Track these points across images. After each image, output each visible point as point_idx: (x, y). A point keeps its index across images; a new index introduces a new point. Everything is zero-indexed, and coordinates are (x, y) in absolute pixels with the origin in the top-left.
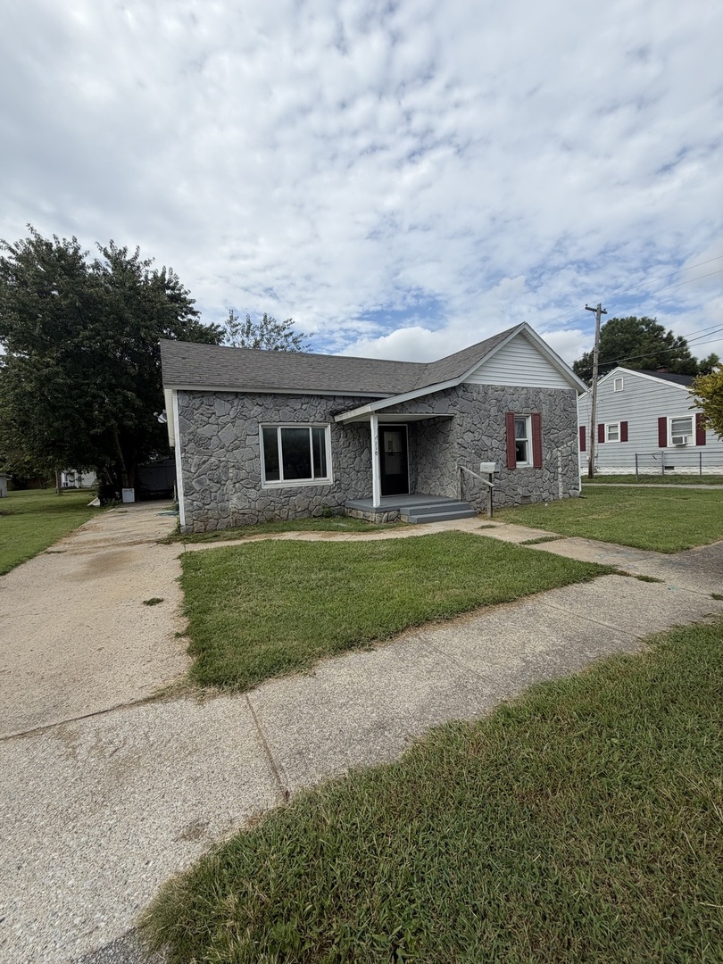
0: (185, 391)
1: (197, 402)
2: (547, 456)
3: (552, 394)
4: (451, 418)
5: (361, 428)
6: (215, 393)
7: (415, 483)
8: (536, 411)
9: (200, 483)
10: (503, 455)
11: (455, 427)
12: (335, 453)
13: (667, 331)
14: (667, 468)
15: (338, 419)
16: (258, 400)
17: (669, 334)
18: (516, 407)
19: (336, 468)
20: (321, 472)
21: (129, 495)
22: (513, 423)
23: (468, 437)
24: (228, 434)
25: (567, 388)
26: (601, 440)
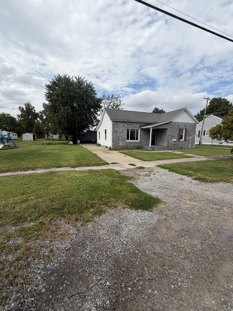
0: (114, 121)
1: (116, 123)
2: (187, 138)
3: (190, 124)
4: (167, 129)
5: (148, 130)
6: (119, 121)
7: (156, 142)
8: (186, 128)
9: (115, 140)
10: (177, 138)
11: (168, 131)
12: (141, 135)
13: (230, 103)
14: (221, 143)
15: (142, 128)
16: (127, 123)
17: (231, 104)
18: (181, 127)
19: (140, 138)
20: (137, 139)
21: (79, 141)
22: (181, 130)
23: (170, 133)
24: (121, 130)
25: (194, 123)
26: (204, 135)
